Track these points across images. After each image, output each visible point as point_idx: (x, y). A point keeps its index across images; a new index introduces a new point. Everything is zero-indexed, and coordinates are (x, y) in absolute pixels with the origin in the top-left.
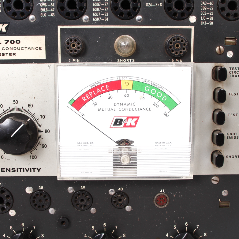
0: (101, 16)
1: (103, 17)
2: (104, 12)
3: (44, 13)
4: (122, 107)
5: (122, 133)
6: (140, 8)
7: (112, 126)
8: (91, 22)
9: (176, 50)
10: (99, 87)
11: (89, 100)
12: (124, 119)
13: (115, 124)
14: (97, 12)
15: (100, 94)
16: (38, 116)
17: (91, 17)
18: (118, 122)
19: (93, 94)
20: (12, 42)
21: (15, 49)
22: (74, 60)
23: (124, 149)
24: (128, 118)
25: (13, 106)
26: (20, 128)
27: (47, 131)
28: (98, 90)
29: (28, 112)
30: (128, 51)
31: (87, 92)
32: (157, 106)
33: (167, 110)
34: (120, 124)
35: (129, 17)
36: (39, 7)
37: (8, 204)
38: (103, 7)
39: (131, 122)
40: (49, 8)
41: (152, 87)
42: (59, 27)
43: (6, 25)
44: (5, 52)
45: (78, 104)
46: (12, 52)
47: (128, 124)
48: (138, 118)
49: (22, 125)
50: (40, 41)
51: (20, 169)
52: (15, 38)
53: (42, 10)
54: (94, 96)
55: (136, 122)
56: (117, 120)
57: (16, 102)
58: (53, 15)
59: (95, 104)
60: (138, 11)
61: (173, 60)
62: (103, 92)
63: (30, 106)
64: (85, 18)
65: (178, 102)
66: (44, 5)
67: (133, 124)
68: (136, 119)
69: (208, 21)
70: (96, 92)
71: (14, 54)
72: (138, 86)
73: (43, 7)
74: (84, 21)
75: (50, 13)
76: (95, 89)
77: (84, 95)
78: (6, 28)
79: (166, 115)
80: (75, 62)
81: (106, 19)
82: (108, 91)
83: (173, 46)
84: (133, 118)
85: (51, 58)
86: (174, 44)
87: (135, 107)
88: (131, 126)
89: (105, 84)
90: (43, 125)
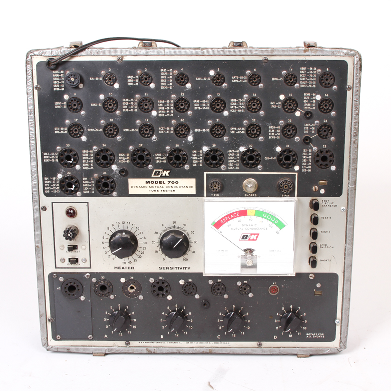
0: (234, 166)
1: (235, 166)
2: (236, 163)
3: (195, 163)
4: (247, 227)
5: (247, 244)
6: (260, 161)
7: (241, 239)
8: (227, 170)
9: (285, 189)
10: (232, 214)
11: (225, 223)
12: (248, 235)
13: (243, 238)
14: (231, 163)
15: (233, 218)
16: (189, 232)
17: (227, 166)
18: (245, 237)
19: (228, 218)
20: (173, 183)
21: (175, 187)
22: (215, 195)
23: (249, 255)
24: (251, 234)
25: (173, 225)
26: (179, 241)
27: (195, 242)
28: (232, 216)
29: (182, 229)
30: (252, 190)
31: (224, 217)
32: (271, 227)
33: (278, 229)
34: (246, 238)
35: (253, 166)
36: (192, 160)
37: (167, 291)
38: (235, 160)
39: (254, 237)
40: (199, 160)
41: (268, 214)
42: (205, 173)
43: (169, 171)
44: (168, 189)
45: (218, 225)
46: (173, 189)
47: (251, 239)
48: (258, 234)
49: (181, 240)
50: (192, 182)
51: (176, 268)
52: (175, 180)
53: (194, 162)
54: (229, 220)
55: (257, 237)
56: (244, 236)
57: (174, 222)
58: (201, 165)
59: (229, 225)
60: (259, 163)
61: (283, 195)
62: (235, 217)
63: (184, 225)
64: (223, 167)
65: (285, 224)
66: (195, 158)
67: (255, 239)
68: (256, 235)
69: (307, 169)
70: (230, 217)
71: (174, 191)
72: (259, 213)
73: (194, 160)
74: (222, 169)
75: (199, 163)
76: (229, 215)
77: (222, 219)
78: (169, 173)
79: (278, 233)
80: (215, 196)
81: (238, 168)
82: (238, 217)
83: (283, 187)
84: (255, 234)
85: (199, 193)
86: (284, 185)
87: (256, 227)
88: (253, 240)
89: (236, 212)
90: (192, 238)
